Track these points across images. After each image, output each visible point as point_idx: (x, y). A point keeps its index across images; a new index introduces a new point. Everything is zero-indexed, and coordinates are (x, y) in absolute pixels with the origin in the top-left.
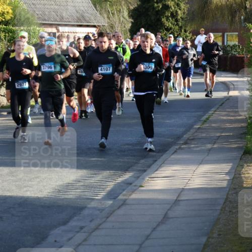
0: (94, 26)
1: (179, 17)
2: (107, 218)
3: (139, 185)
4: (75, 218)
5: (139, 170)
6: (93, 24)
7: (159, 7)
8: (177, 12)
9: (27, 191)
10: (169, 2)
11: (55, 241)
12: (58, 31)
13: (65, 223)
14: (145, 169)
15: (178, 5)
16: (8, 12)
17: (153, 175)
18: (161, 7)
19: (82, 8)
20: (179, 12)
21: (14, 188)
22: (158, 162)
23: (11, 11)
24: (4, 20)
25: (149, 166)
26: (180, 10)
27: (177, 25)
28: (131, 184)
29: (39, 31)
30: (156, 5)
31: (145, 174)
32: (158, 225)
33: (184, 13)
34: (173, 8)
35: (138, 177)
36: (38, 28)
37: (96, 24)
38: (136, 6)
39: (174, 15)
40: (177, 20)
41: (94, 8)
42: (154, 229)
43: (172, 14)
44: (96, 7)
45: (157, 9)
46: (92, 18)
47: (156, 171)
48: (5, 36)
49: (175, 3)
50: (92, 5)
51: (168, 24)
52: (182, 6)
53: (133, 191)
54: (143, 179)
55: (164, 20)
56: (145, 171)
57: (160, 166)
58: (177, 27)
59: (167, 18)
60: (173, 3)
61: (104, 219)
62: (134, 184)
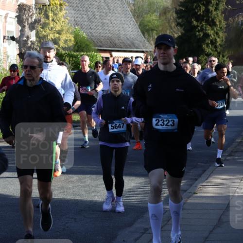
0: (143, 52)
1: (218, 44)
2: (168, 221)
3: (193, 192)
4: (139, 220)
5: (191, 179)
6: (141, 50)
7: (200, 35)
8: (216, 40)
9: (94, 196)
10: (209, 31)
11: (124, 241)
12: (111, 56)
13: (130, 225)
14: (196, 177)
15: (217, 34)
16: (70, 40)
17: (204, 184)
18: (202, 35)
19: (133, 37)
20: (218, 40)
21: (83, 193)
22: (207, 172)
23: (73, 39)
24: (66, 46)
25: (200, 176)
26: (219, 37)
27: (216, 51)
28: (185, 191)
29: (96, 56)
30: (197, 33)
31: (197, 182)
32: (214, 228)
33: (222, 41)
34: (213, 36)
35: (191, 185)
36: (95, 54)
37: (144, 50)
38: (180, 34)
39: (213, 42)
40: (216, 47)
41: (143, 36)
42: (211, 232)
43: (212, 41)
44: (144, 35)
45: (198, 37)
46: (141, 45)
47: (207, 179)
48: (70, 60)
49: (215, 31)
50: (141, 34)
51: (208, 50)
52: (221, 34)
53: (189, 197)
54: (196, 186)
55: (204, 46)
56: (196, 180)
57: (210, 176)
58: (216, 53)
59: (208, 45)
60: (212, 32)
61: (165, 222)
62: (188, 191)
